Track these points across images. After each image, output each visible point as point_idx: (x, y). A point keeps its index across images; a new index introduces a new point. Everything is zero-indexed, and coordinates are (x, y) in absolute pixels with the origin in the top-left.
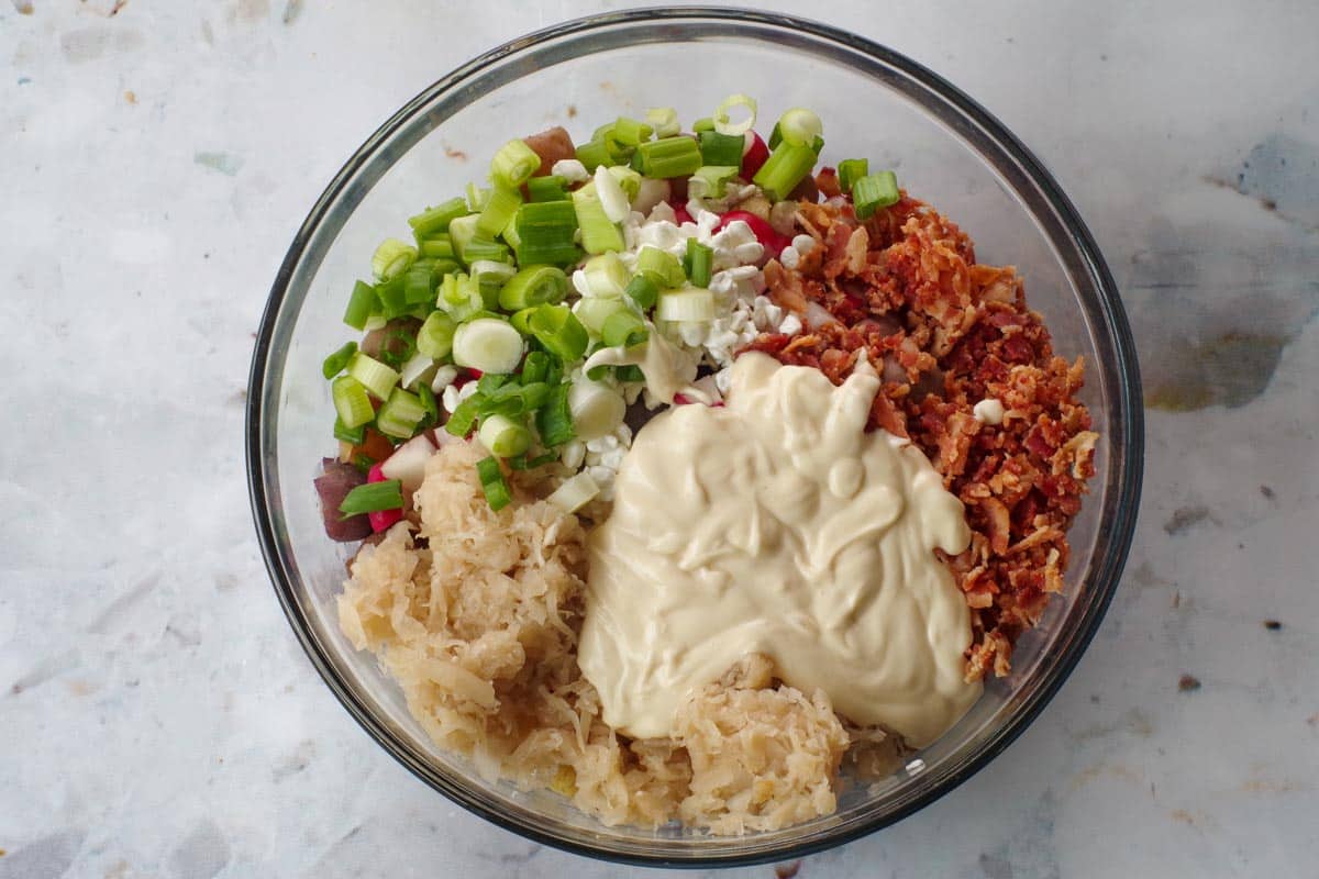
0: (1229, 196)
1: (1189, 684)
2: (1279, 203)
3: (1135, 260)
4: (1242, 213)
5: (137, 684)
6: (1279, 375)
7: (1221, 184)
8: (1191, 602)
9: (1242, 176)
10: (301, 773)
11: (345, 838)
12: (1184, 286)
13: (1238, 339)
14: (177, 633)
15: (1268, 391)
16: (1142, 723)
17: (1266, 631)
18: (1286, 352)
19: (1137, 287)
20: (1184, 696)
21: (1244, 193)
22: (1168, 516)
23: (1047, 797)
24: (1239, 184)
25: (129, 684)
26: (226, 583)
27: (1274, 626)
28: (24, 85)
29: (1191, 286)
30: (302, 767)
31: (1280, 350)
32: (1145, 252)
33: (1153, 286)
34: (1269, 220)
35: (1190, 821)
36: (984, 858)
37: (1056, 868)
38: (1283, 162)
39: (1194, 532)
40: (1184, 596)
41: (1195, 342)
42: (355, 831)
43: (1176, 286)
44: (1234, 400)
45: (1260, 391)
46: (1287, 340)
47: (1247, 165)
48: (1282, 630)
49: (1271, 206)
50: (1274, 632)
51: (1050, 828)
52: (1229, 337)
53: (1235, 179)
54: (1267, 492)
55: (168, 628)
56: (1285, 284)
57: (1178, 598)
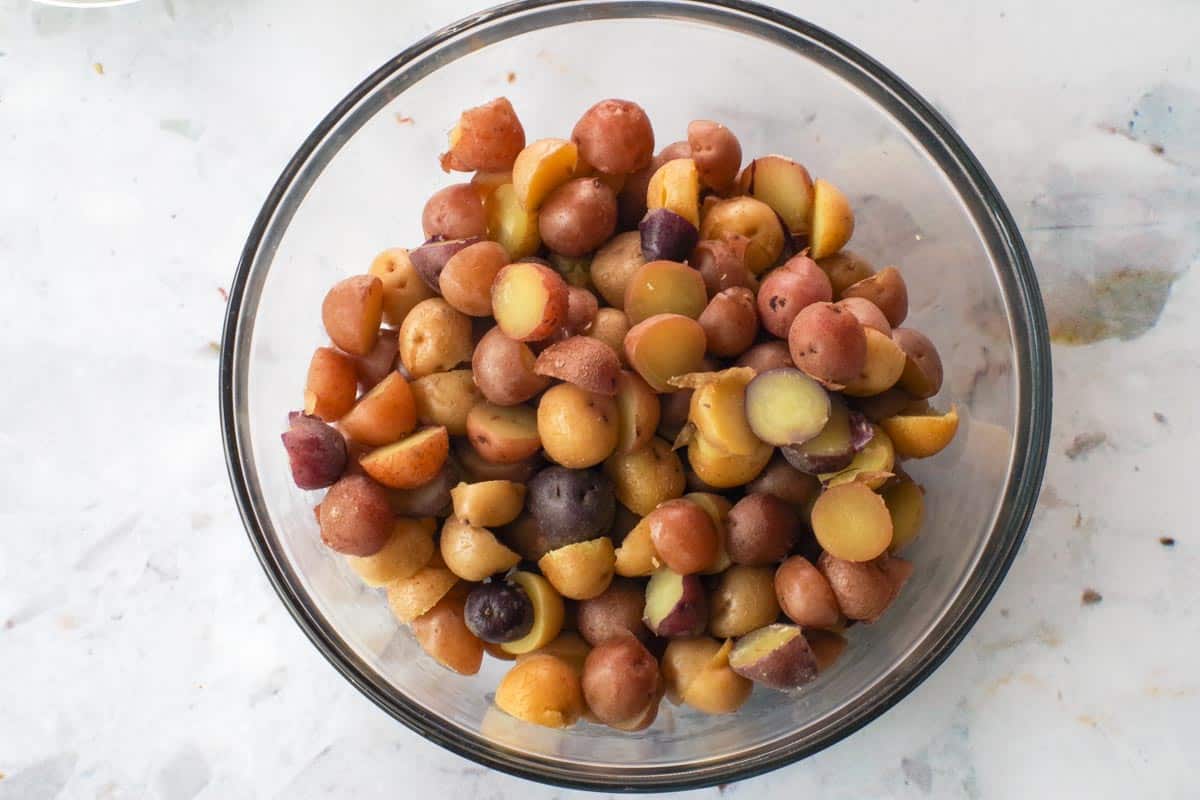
0: (1120, 143)
1: (1091, 598)
2: (1166, 148)
3: (1034, 203)
4: (1132, 158)
5: (120, 618)
6: (1169, 308)
7: (1113, 131)
8: (1091, 521)
9: (1132, 123)
10: (276, 697)
11: (318, 757)
12: (1082, 227)
13: (1132, 276)
14: (156, 569)
15: (1159, 323)
16: (1048, 635)
17: (1161, 546)
18: (1175, 287)
19: (1037, 229)
20: (1088, 608)
21: (1133, 139)
22: (1070, 441)
23: (963, 704)
24: (1130, 131)
25: (114, 618)
26: (201, 522)
27: (1169, 542)
29: (1088, 227)
30: (276, 692)
31: (1170, 285)
32: (1044, 196)
33: (1051, 228)
34: (1158, 164)
35: (1095, 725)
36: (905, 762)
37: (972, 769)
38: (1170, 109)
39: (1095, 456)
40: (1085, 516)
41: (1091, 279)
42: (326, 751)
43: (1072, 227)
44: (1129, 331)
45: (1152, 324)
46: (1175, 276)
47: (1136, 113)
48: (1176, 546)
49: (1160, 150)
50: (1167, 547)
51: (966, 733)
52: (1123, 274)
53: (1126, 127)
54: (1160, 418)
55: (148, 565)
56: (1172, 224)
57: (1080, 518)
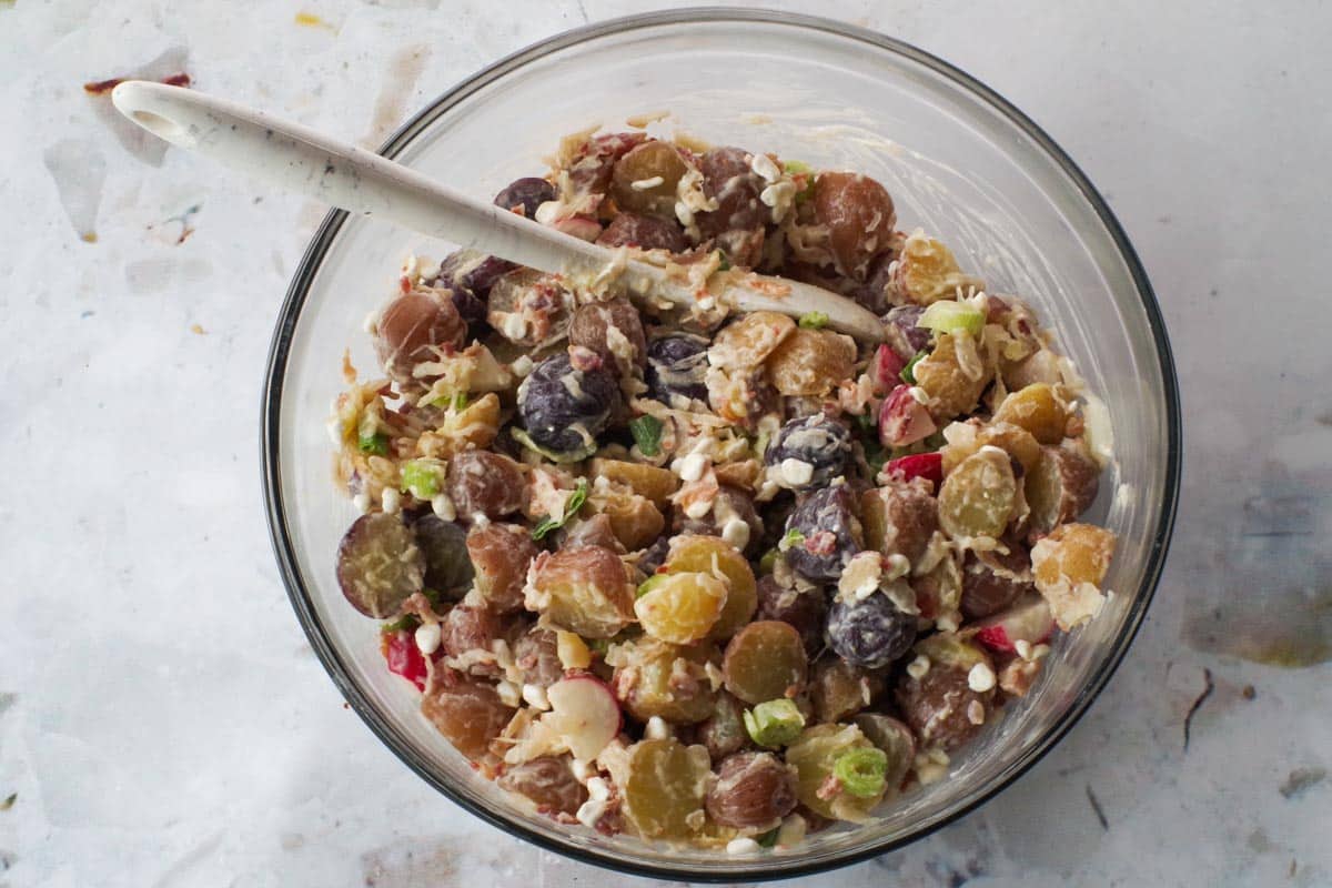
3: (1247, 507)
8: (1307, 869)
12: (1301, 534)
19: (1251, 536)
22: (1283, 778)
28: (89, 318)
29: (1309, 534)
32: (1258, 498)
33: (1267, 535)
39: (1311, 794)
40: (1301, 863)
41: (1311, 593)
43: (1290, 534)
57: (1294, 865)
